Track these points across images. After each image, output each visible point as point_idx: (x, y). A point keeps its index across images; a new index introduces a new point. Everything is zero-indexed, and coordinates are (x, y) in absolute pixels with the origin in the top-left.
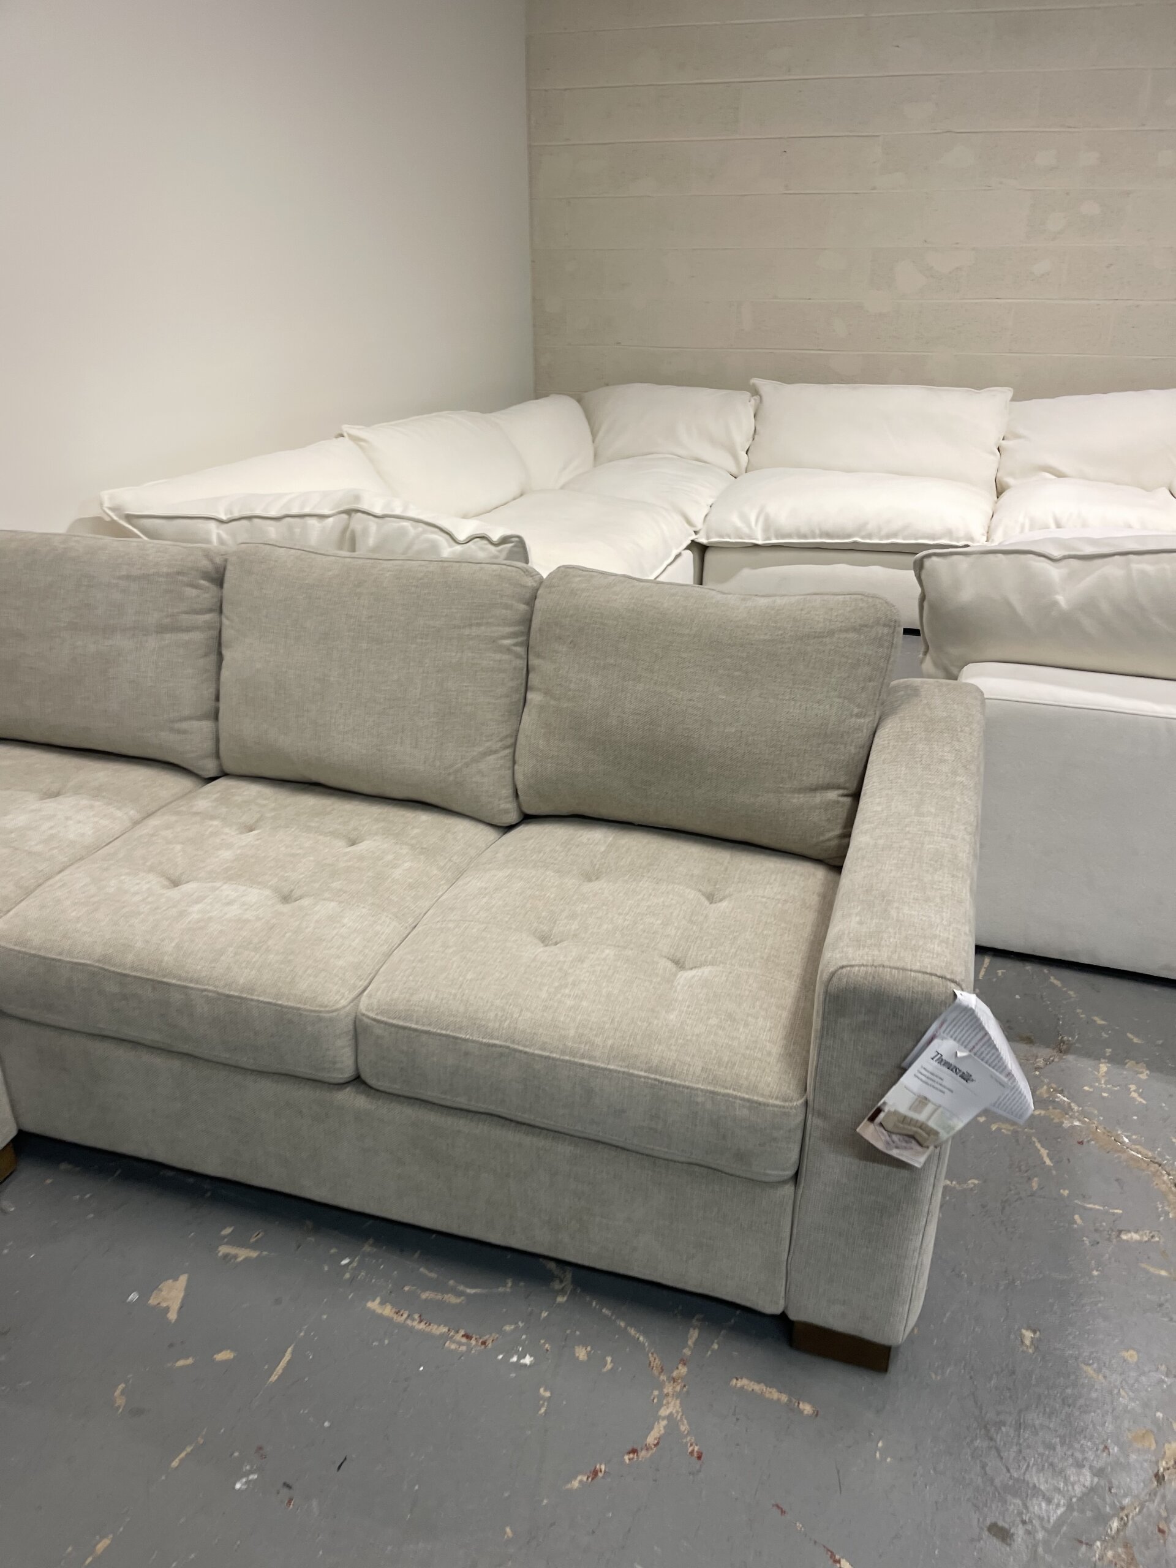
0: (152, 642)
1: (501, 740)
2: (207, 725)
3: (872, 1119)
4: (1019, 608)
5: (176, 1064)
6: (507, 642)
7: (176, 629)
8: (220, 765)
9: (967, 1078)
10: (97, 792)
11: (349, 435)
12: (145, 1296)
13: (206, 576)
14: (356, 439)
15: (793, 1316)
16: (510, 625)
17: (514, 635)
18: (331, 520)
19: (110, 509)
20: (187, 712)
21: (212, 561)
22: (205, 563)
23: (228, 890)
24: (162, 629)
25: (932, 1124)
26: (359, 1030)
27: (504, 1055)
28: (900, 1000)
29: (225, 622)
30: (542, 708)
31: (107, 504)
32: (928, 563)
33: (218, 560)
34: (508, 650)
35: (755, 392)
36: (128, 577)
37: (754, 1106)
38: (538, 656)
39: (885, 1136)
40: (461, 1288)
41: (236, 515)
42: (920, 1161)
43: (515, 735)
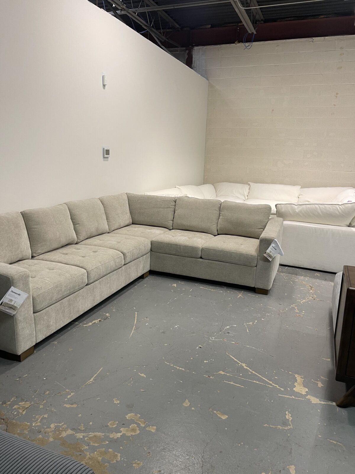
0: (166, 209)
1: (216, 223)
2: (172, 222)
3: (265, 253)
4: (291, 212)
7: (169, 208)
8: (173, 228)
9: (276, 249)
10: (157, 229)
12: (171, 285)
13: (174, 201)
14: (178, 188)
15: (256, 287)
17: (218, 209)
20: (169, 220)
22: (174, 199)
25: (272, 255)
27: (221, 251)
28: (268, 240)
29: (176, 207)
30: (222, 218)
32: (277, 205)
34: (217, 211)
35: (249, 185)
37: (252, 255)
38: (222, 212)
39: (267, 256)
40: (212, 287)
42: (271, 260)
43: (218, 222)
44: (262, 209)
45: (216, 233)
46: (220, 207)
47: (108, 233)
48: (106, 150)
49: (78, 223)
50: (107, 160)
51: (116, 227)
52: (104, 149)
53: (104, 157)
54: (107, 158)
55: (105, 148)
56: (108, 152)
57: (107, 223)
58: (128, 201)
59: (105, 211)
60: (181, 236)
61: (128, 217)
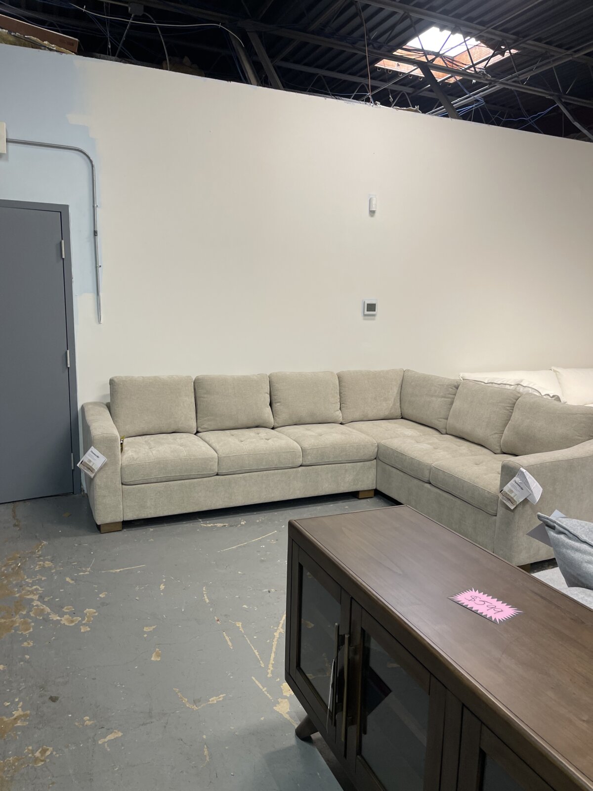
0: (439, 399)
1: (500, 431)
2: (445, 420)
5: (401, 474)
6: (508, 408)
7: (445, 397)
8: (446, 431)
11: (554, 370)
16: (511, 404)
17: (511, 407)
18: (513, 386)
20: (442, 417)
22: (456, 384)
23: (425, 445)
24: (443, 397)
25: (514, 498)
26: (431, 469)
27: (451, 476)
29: (456, 397)
30: (510, 425)
31: (461, 376)
33: (459, 384)
34: (508, 410)
37: (488, 493)
38: (514, 412)
39: (503, 497)
42: (512, 508)
43: (504, 431)
44: (576, 414)
45: (498, 449)
46: (514, 404)
47: (341, 424)
48: (368, 304)
49: (279, 401)
50: (374, 319)
51: (357, 415)
52: (364, 302)
53: (365, 315)
54: (374, 315)
55: (366, 301)
56: (371, 307)
57: (340, 409)
58: (399, 382)
59: (342, 391)
60: (428, 444)
61: (391, 405)
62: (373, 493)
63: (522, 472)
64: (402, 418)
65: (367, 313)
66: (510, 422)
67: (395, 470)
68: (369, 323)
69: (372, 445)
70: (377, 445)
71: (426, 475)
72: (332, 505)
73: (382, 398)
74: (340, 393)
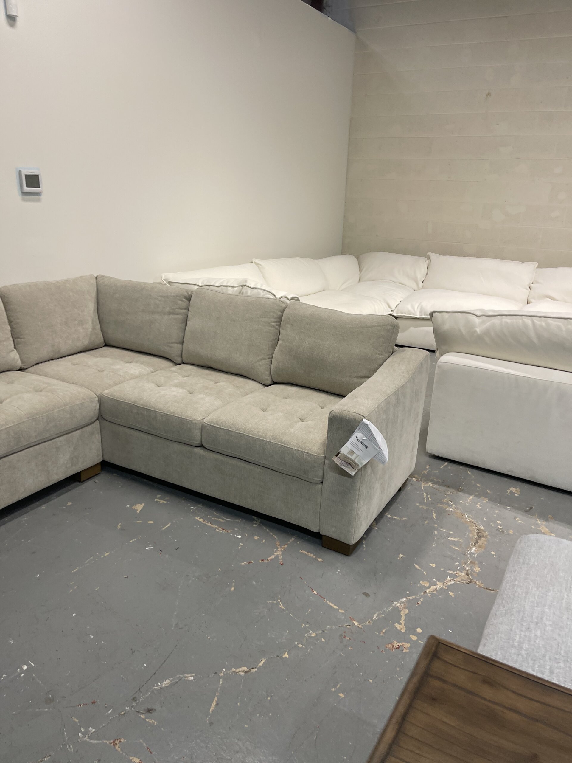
0: (166, 317)
1: (268, 355)
2: (179, 346)
3: (337, 456)
4: (464, 332)
5: (150, 438)
6: (273, 324)
7: (173, 314)
8: (182, 360)
9: (366, 447)
10: (142, 363)
11: (255, 262)
12: (132, 506)
13: (185, 298)
14: (257, 264)
15: (321, 533)
16: (275, 318)
17: (276, 322)
18: (236, 288)
19: (164, 279)
20: (174, 341)
21: (188, 293)
22: (185, 294)
23: (174, 389)
24: (170, 313)
25: (356, 461)
26: (203, 428)
27: (242, 436)
28: (347, 420)
29: (189, 312)
30: (281, 345)
31: (163, 278)
33: (190, 293)
34: (273, 326)
35: (429, 258)
36: (162, 296)
37: (309, 455)
38: (282, 329)
39: (340, 461)
40: (225, 518)
41: (205, 284)
42: (353, 473)
43: (272, 354)
45: (267, 379)
46: (281, 318)
47: (21, 370)
48: (26, 176)
50: (39, 201)
51: (45, 352)
52: (20, 173)
53: (24, 194)
54: (38, 194)
55: (22, 170)
56: (33, 181)
57: (15, 348)
58: (94, 294)
59: (12, 319)
60: (176, 386)
61: (90, 330)
62: (99, 467)
63: (366, 425)
64: (106, 345)
65: (27, 189)
66: (280, 342)
67: (136, 433)
68: (31, 206)
69: (92, 402)
70: (97, 399)
71: (197, 437)
72: (43, 507)
73: (77, 322)
74: (10, 322)
